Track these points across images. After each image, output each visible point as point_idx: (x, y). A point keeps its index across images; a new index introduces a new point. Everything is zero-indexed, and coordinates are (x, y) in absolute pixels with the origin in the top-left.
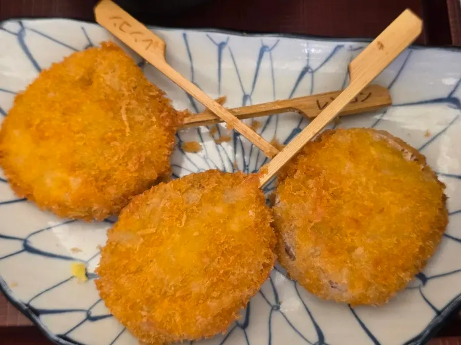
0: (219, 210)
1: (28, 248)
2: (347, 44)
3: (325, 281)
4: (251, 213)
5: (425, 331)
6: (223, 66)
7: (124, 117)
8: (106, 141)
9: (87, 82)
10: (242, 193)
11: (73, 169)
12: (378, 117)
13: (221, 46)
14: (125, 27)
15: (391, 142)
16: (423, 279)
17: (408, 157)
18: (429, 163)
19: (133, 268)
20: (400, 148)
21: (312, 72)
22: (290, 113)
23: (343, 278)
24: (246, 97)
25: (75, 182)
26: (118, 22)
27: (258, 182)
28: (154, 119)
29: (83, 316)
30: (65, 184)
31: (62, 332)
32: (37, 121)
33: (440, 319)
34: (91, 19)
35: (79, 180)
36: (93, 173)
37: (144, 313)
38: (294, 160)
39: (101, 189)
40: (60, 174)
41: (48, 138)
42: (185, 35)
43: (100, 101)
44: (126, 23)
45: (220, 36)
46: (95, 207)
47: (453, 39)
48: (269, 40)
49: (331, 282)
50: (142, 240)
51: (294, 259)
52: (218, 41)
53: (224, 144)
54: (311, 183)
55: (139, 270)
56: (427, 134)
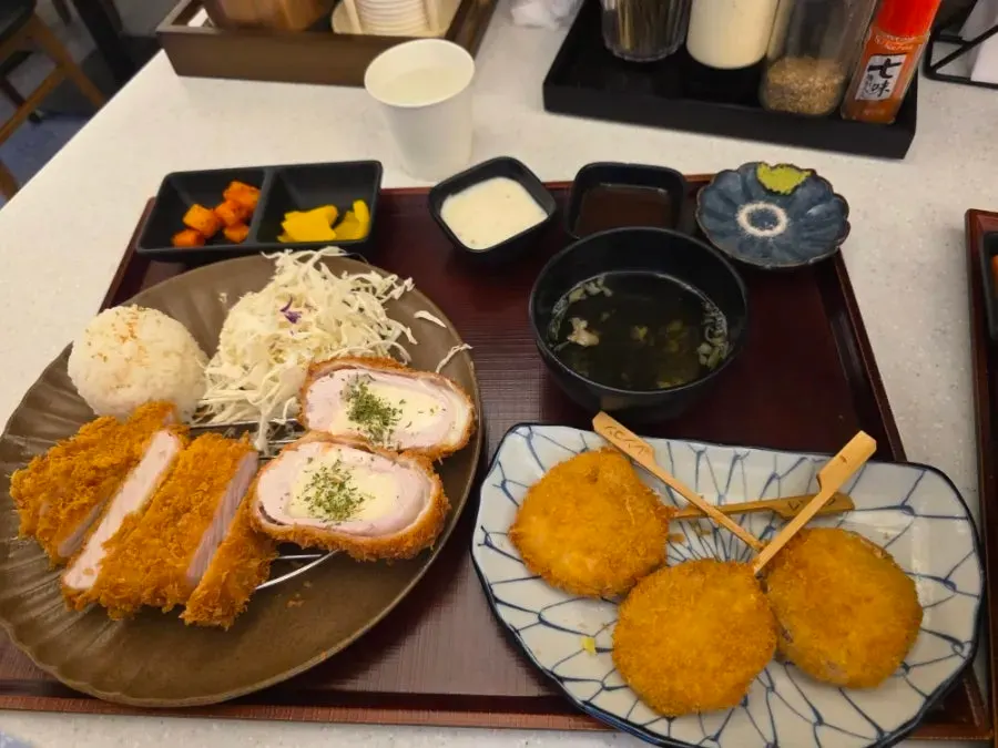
0: (723, 593)
1: (542, 621)
2: (811, 457)
3: (823, 662)
4: (753, 597)
5: (919, 714)
6: (700, 468)
7: (629, 509)
8: (616, 529)
9: (593, 479)
10: (740, 579)
11: (589, 551)
12: (840, 519)
13: (699, 453)
14: (619, 435)
15: (862, 541)
16: (907, 668)
17: (879, 555)
18: (897, 560)
19: (652, 641)
20: (870, 546)
21: (779, 478)
22: (766, 512)
23: (841, 658)
24: (720, 497)
25: (591, 563)
26: (614, 431)
27: (752, 571)
28: (652, 512)
29: (598, 686)
30: (582, 564)
31: (587, 699)
32: (554, 509)
33: (929, 704)
34: (590, 428)
35: (595, 561)
36: (606, 556)
37: (665, 682)
38: (780, 553)
39: (615, 570)
40: (576, 555)
41: (564, 524)
42: (668, 444)
43: (605, 494)
44: (619, 432)
45: (699, 446)
46: (609, 586)
47: (895, 455)
48: (741, 450)
49: (829, 663)
50: (656, 617)
51: (792, 641)
52: (697, 450)
53: (705, 537)
54: (801, 573)
55: (658, 643)
56: (886, 537)
